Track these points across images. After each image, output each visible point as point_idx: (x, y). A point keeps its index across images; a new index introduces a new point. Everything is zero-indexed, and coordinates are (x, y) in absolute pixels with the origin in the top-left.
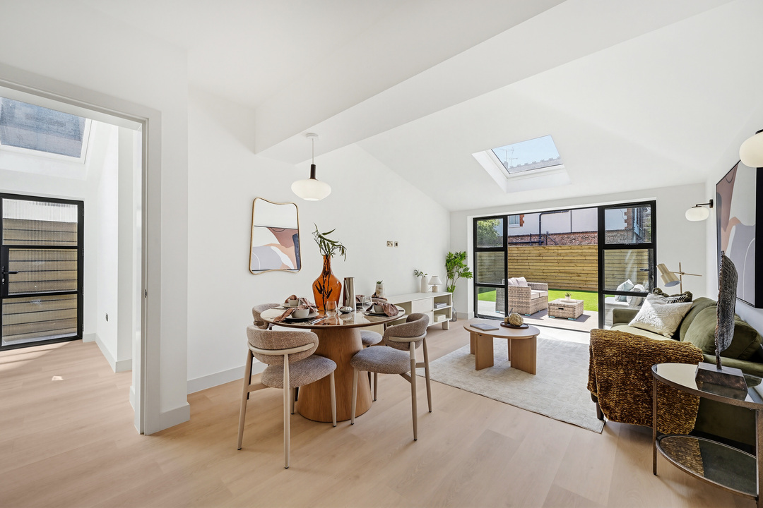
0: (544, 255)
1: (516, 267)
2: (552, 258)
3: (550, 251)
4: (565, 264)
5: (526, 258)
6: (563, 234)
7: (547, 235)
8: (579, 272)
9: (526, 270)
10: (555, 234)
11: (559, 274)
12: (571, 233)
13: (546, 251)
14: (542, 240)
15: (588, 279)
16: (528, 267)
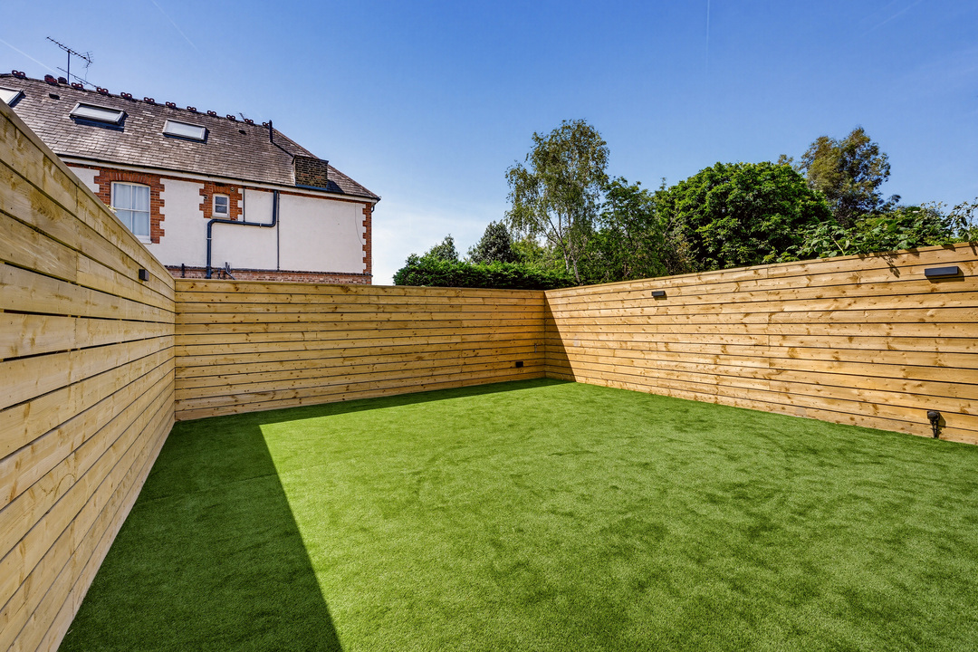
1: (262, 348)
2: (364, 317)
4: (396, 333)
5: (294, 318)
11: (382, 359)
13: (351, 299)
15: (437, 364)
16: (300, 346)
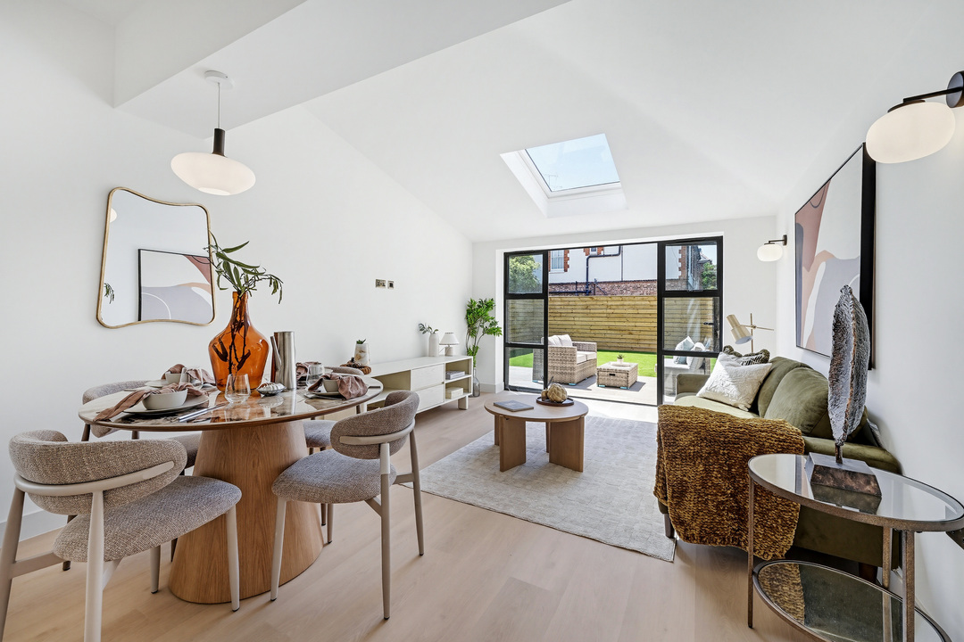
0: (592, 307)
1: (559, 323)
2: (601, 311)
3: (599, 303)
4: (616, 320)
5: (570, 311)
6: (613, 282)
7: (595, 284)
8: (630, 328)
9: (570, 327)
10: (605, 283)
11: (609, 332)
12: (622, 282)
13: (594, 303)
14: (589, 289)
15: (641, 337)
16: (573, 323)
